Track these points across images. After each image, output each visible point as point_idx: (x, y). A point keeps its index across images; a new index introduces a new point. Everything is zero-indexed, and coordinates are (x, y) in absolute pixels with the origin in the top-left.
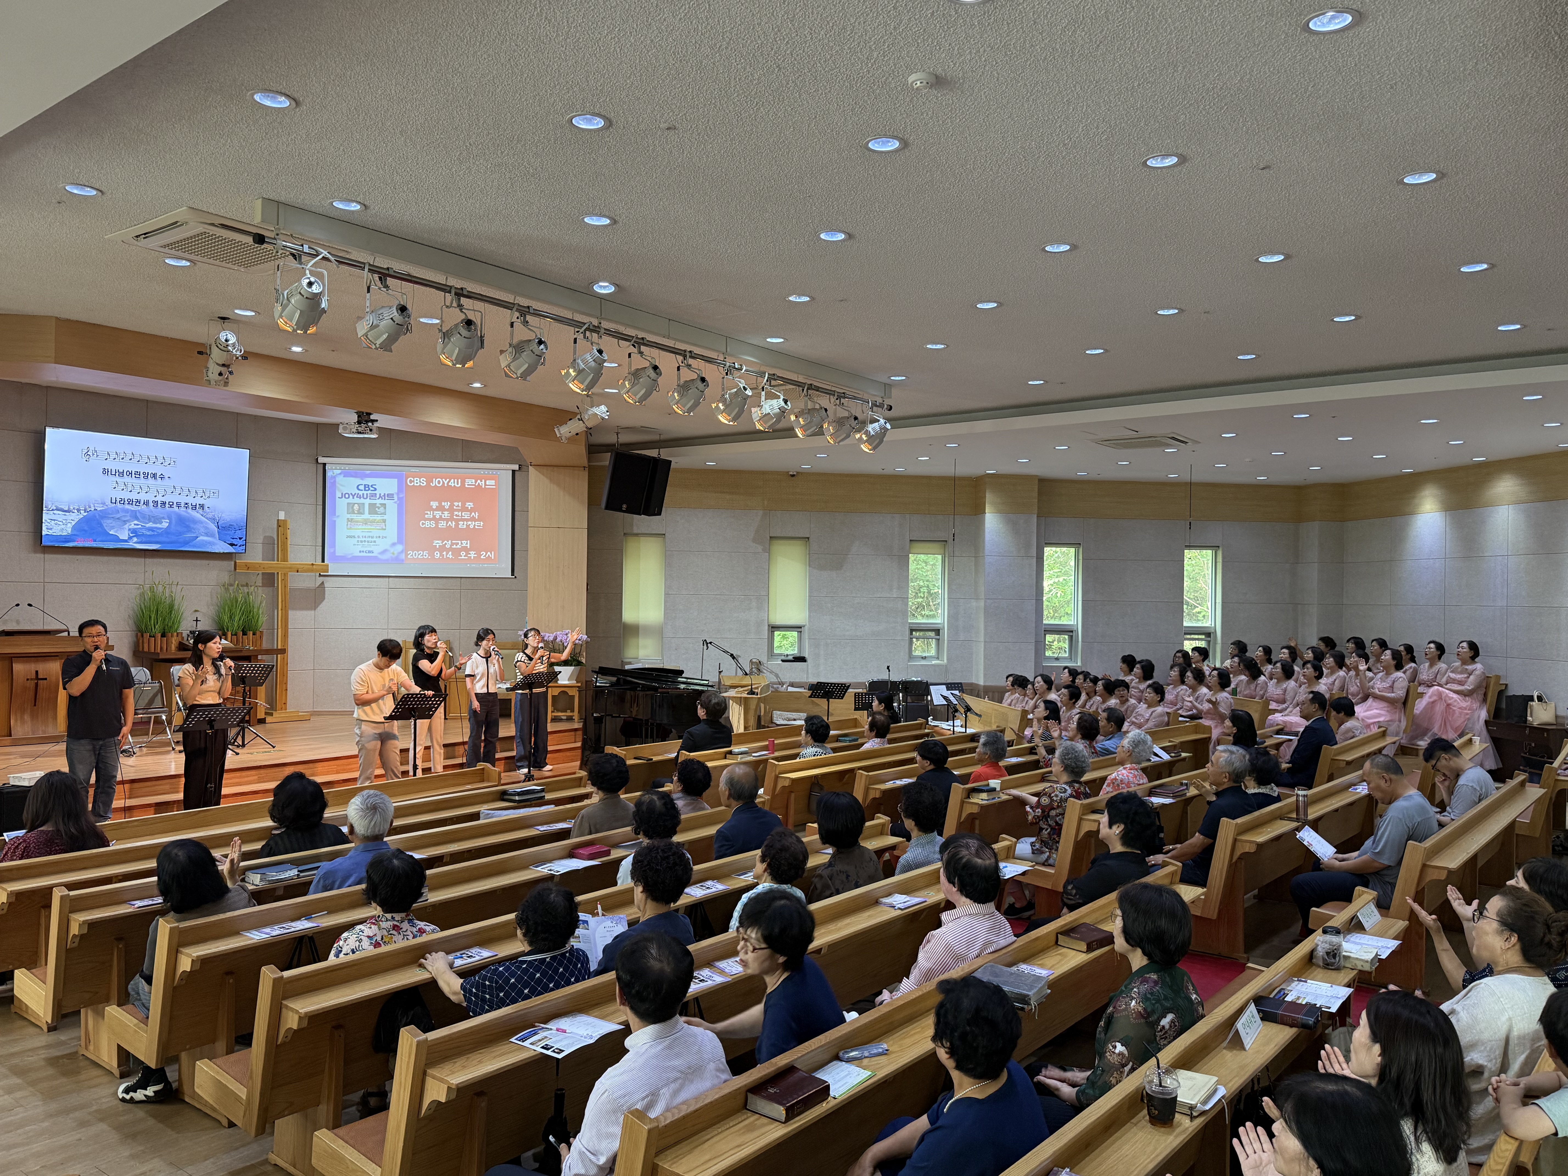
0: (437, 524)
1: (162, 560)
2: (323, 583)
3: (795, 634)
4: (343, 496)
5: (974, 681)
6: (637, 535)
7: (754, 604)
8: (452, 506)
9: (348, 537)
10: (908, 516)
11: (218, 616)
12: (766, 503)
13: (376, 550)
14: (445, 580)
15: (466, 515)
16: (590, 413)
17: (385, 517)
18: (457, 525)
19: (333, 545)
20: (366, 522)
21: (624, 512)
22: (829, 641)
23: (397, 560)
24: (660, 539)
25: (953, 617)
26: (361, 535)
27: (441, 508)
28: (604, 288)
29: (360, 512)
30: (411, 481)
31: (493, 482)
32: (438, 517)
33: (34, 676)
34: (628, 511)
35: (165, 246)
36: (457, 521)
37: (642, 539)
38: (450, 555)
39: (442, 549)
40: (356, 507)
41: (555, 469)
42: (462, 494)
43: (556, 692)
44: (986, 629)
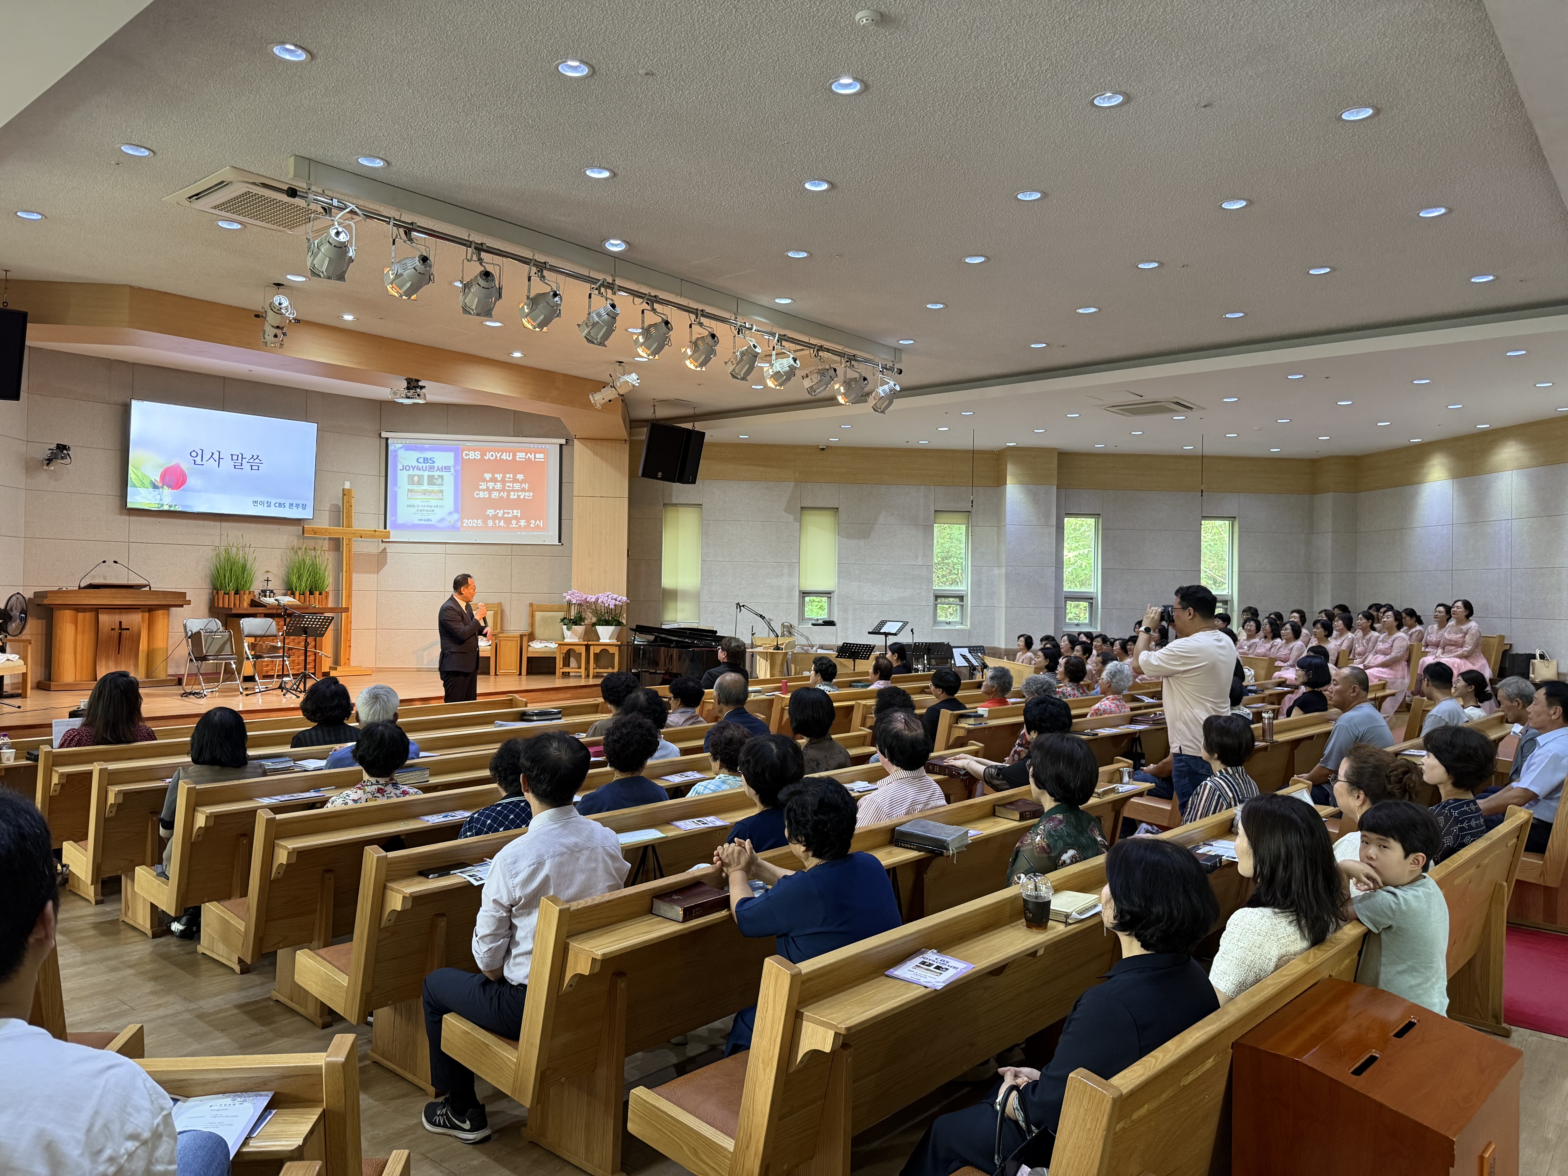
0: (490, 494)
1: (236, 524)
2: (385, 549)
3: (825, 599)
4: (404, 468)
5: (996, 645)
6: (675, 505)
7: (786, 571)
8: (504, 477)
9: (408, 506)
10: (932, 487)
11: (288, 577)
12: (797, 475)
13: (434, 518)
14: (497, 547)
15: (517, 486)
16: (622, 380)
17: (442, 488)
18: (508, 495)
19: (395, 514)
20: (425, 492)
21: (659, 479)
22: (857, 606)
23: (453, 528)
24: (697, 509)
25: (976, 584)
26: (420, 504)
27: (494, 480)
28: (615, 246)
29: (420, 483)
30: (466, 455)
31: (542, 456)
32: (491, 488)
33: (117, 626)
34: (663, 479)
35: (215, 207)
36: (509, 492)
37: (681, 509)
38: (502, 524)
39: (495, 517)
40: (416, 478)
41: (599, 442)
42: (513, 467)
43: (598, 650)
44: (1007, 595)
